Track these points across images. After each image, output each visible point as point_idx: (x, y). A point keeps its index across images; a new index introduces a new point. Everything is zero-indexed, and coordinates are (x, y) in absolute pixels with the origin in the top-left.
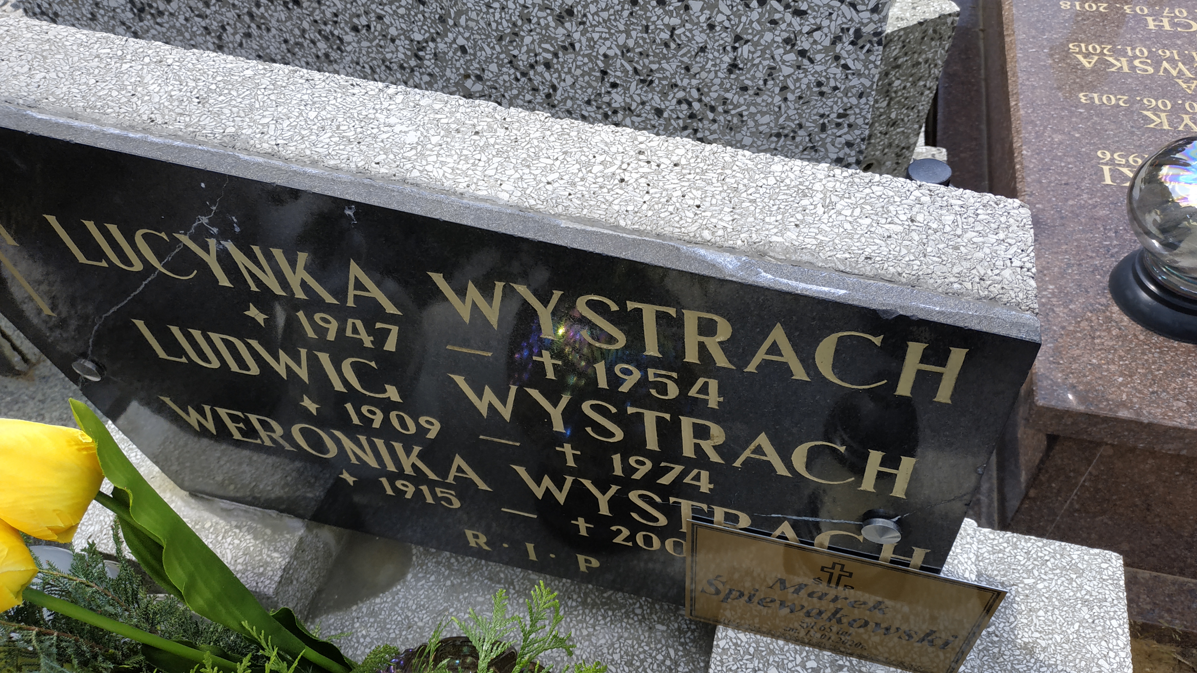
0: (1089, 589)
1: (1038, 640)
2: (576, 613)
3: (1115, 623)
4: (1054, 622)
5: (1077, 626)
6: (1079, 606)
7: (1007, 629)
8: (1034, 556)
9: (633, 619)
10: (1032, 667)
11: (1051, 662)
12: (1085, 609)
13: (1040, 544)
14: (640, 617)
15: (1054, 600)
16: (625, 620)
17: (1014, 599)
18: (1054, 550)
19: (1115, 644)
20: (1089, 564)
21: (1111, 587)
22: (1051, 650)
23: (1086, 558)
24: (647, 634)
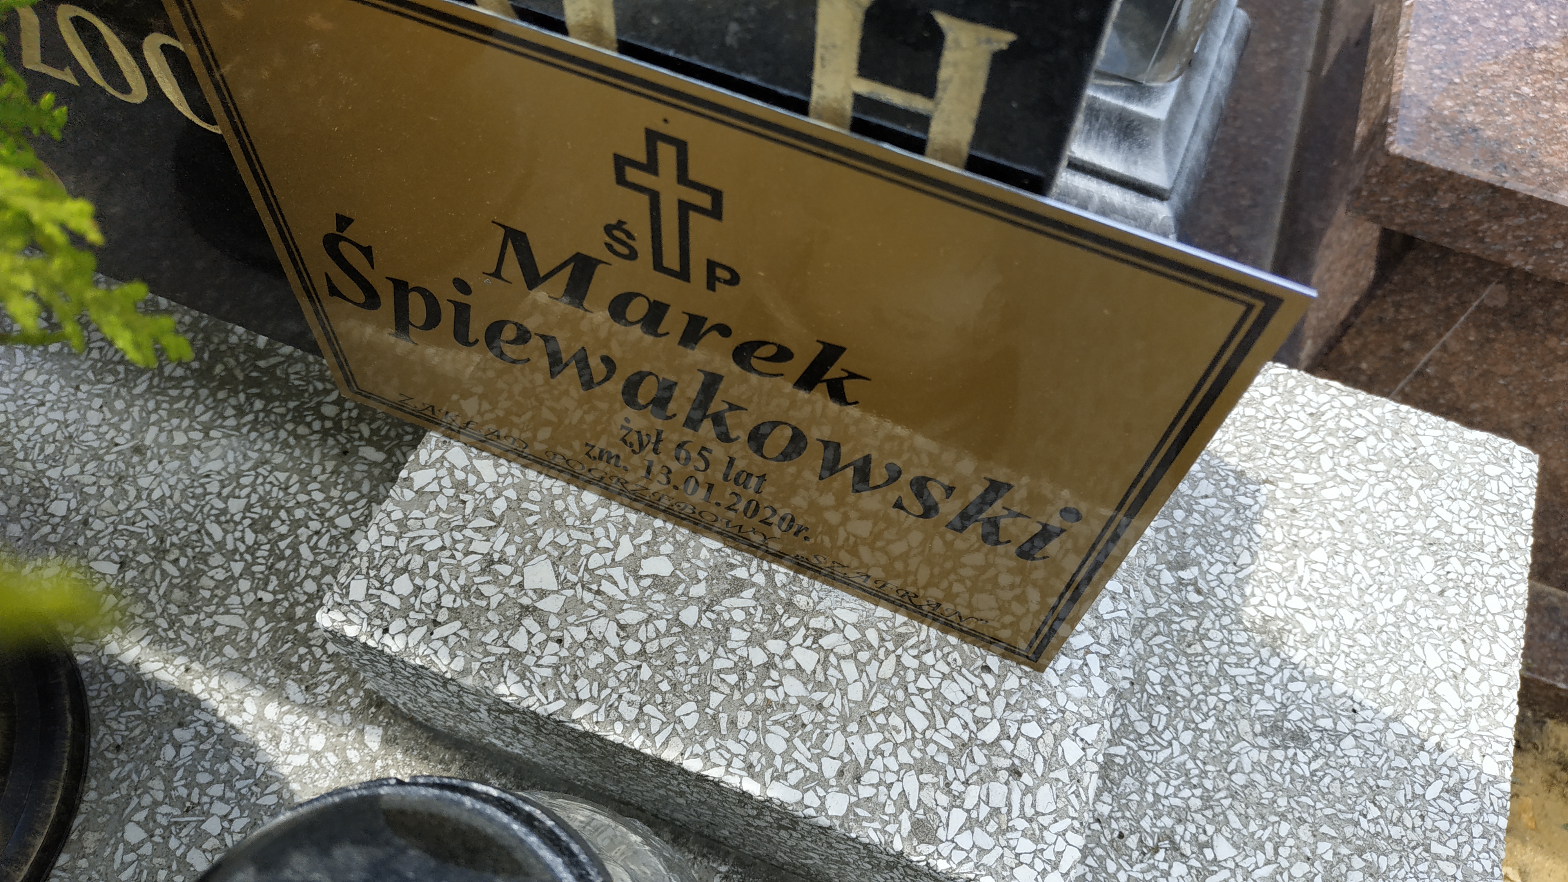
0: (1448, 517)
1: (1298, 616)
2: (174, 393)
3: (1494, 603)
4: (1348, 581)
5: (1399, 596)
6: (1414, 552)
7: (1228, 579)
8: (1331, 425)
9: (309, 425)
10: (1270, 678)
11: (1319, 672)
12: (1428, 561)
13: (1350, 401)
14: (328, 424)
15: (1357, 529)
16: (290, 426)
17: (1260, 513)
18: (1381, 418)
19: (1485, 650)
20: (1457, 461)
21: (1499, 520)
22: (1326, 643)
23: (1453, 447)
24: (330, 466)
